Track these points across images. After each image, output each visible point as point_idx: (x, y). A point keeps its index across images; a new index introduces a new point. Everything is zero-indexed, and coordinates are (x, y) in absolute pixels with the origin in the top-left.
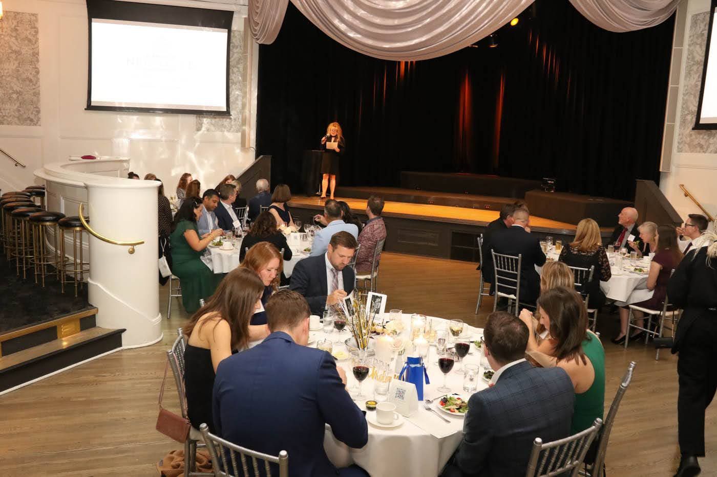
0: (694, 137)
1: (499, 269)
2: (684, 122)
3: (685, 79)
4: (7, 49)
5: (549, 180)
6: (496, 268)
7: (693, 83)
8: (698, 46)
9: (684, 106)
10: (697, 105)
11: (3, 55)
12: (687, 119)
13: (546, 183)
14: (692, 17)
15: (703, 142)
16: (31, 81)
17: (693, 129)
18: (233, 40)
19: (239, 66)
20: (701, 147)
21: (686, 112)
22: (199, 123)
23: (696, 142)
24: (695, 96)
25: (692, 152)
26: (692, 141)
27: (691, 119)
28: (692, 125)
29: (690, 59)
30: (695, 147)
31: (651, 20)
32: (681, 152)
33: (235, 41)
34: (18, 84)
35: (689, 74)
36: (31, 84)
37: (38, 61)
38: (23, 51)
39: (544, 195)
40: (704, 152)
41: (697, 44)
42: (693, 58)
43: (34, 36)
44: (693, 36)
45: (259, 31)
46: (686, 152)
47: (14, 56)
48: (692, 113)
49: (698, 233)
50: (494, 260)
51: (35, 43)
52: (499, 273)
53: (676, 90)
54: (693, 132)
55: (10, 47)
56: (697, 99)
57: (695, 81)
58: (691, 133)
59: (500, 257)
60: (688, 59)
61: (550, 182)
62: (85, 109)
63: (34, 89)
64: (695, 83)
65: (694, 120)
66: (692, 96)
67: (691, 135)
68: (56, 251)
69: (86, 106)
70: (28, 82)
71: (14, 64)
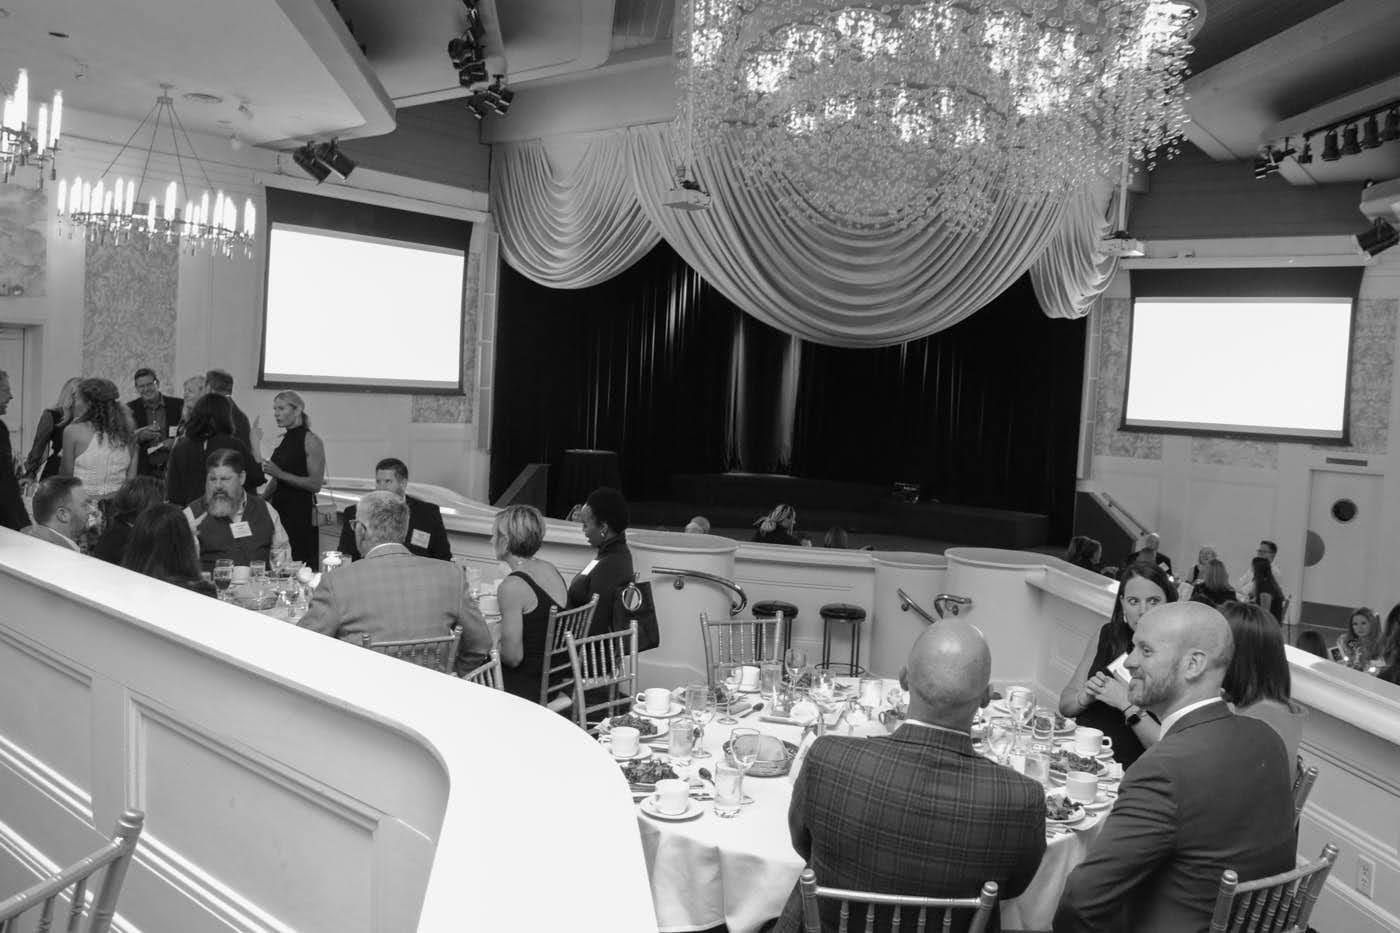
0: (1115, 438)
2: (1102, 420)
4: (125, 272)
5: (906, 487)
8: (1115, 335)
9: (1101, 401)
10: (1121, 403)
11: (118, 283)
12: (1106, 418)
13: (898, 490)
14: (1104, 300)
15: (1127, 444)
16: (162, 333)
17: (1119, 430)
19: (472, 312)
20: (1127, 451)
21: (1106, 410)
22: (418, 407)
23: (1120, 444)
24: (1116, 392)
25: (1113, 455)
26: (1115, 443)
27: (1114, 419)
28: (1114, 425)
29: (1105, 348)
30: (1119, 449)
32: (1102, 454)
34: (140, 340)
36: (161, 341)
37: (175, 297)
38: (152, 278)
40: (1129, 456)
41: (1112, 332)
42: (1109, 347)
43: (171, 250)
44: (1108, 322)
46: (1107, 455)
47: (136, 285)
48: (1114, 411)
51: (173, 263)
54: (1116, 433)
55: (132, 271)
56: (1120, 398)
57: (1112, 375)
58: (1113, 434)
60: (1103, 348)
61: (907, 489)
62: (255, 388)
63: (166, 349)
65: (1118, 419)
66: (1112, 391)
67: (1112, 436)
69: (255, 383)
70: (156, 336)
71: (135, 301)
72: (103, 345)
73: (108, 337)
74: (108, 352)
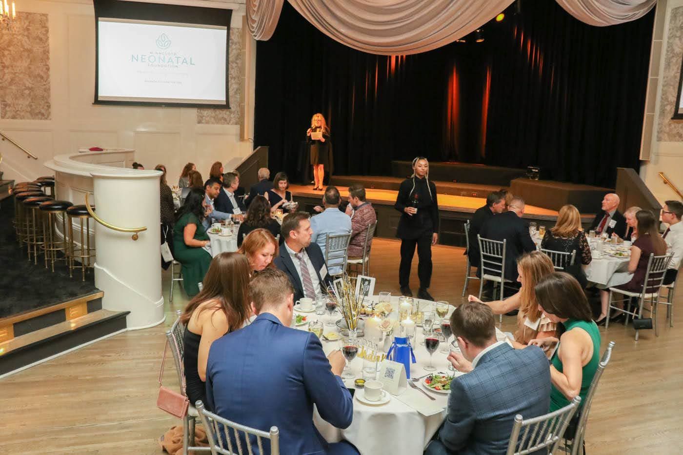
0: (673, 126)
1: (485, 253)
2: (663, 112)
3: (665, 71)
4: (19, 47)
5: (533, 169)
6: (482, 253)
7: (673, 75)
8: (677, 39)
9: (663, 97)
10: (676, 96)
11: (16, 53)
12: (666, 110)
13: (530, 171)
14: (672, 10)
15: (681, 131)
16: (42, 78)
17: (672, 119)
18: (232, 37)
19: (238, 61)
20: (680, 136)
21: (666, 103)
22: (200, 116)
23: (675, 131)
24: (674, 88)
25: (670, 141)
26: (671, 130)
27: (670, 109)
28: (671, 115)
29: (670, 52)
30: (674, 136)
31: (631, 14)
32: (661, 140)
33: (234, 38)
34: (30, 81)
35: (668, 65)
36: (42, 80)
37: (48, 58)
38: (35, 49)
39: (529, 183)
41: (677, 37)
42: (673, 50)
43: (44, 35)
44: (673, 29)
45: (256, 28)
46: (665, 141)
47: (26, 54)
48: (671, 103)
49: (676, 219)
50: (481, 245)
51: (46, 42)
52: (485, 257)
53: (656, 82)
54: (672, 122)
55: (22, 46)
56: (677, 90)
57: (673, 72)
58: (670, 123)
59: (486, 241)
60: (668, 51)
61: (534, 170)
62: (93, 104)
63: (45, 85)
64: (674, 75)
65: (673, 110)
66: (672, 87)
67: (670, 125)
68: (65, 238)
69: (93, 101)
70: (39, 79)
71: (26, 62)
72: (11, 83)
73: (12, 80)
74: (13, 87)
